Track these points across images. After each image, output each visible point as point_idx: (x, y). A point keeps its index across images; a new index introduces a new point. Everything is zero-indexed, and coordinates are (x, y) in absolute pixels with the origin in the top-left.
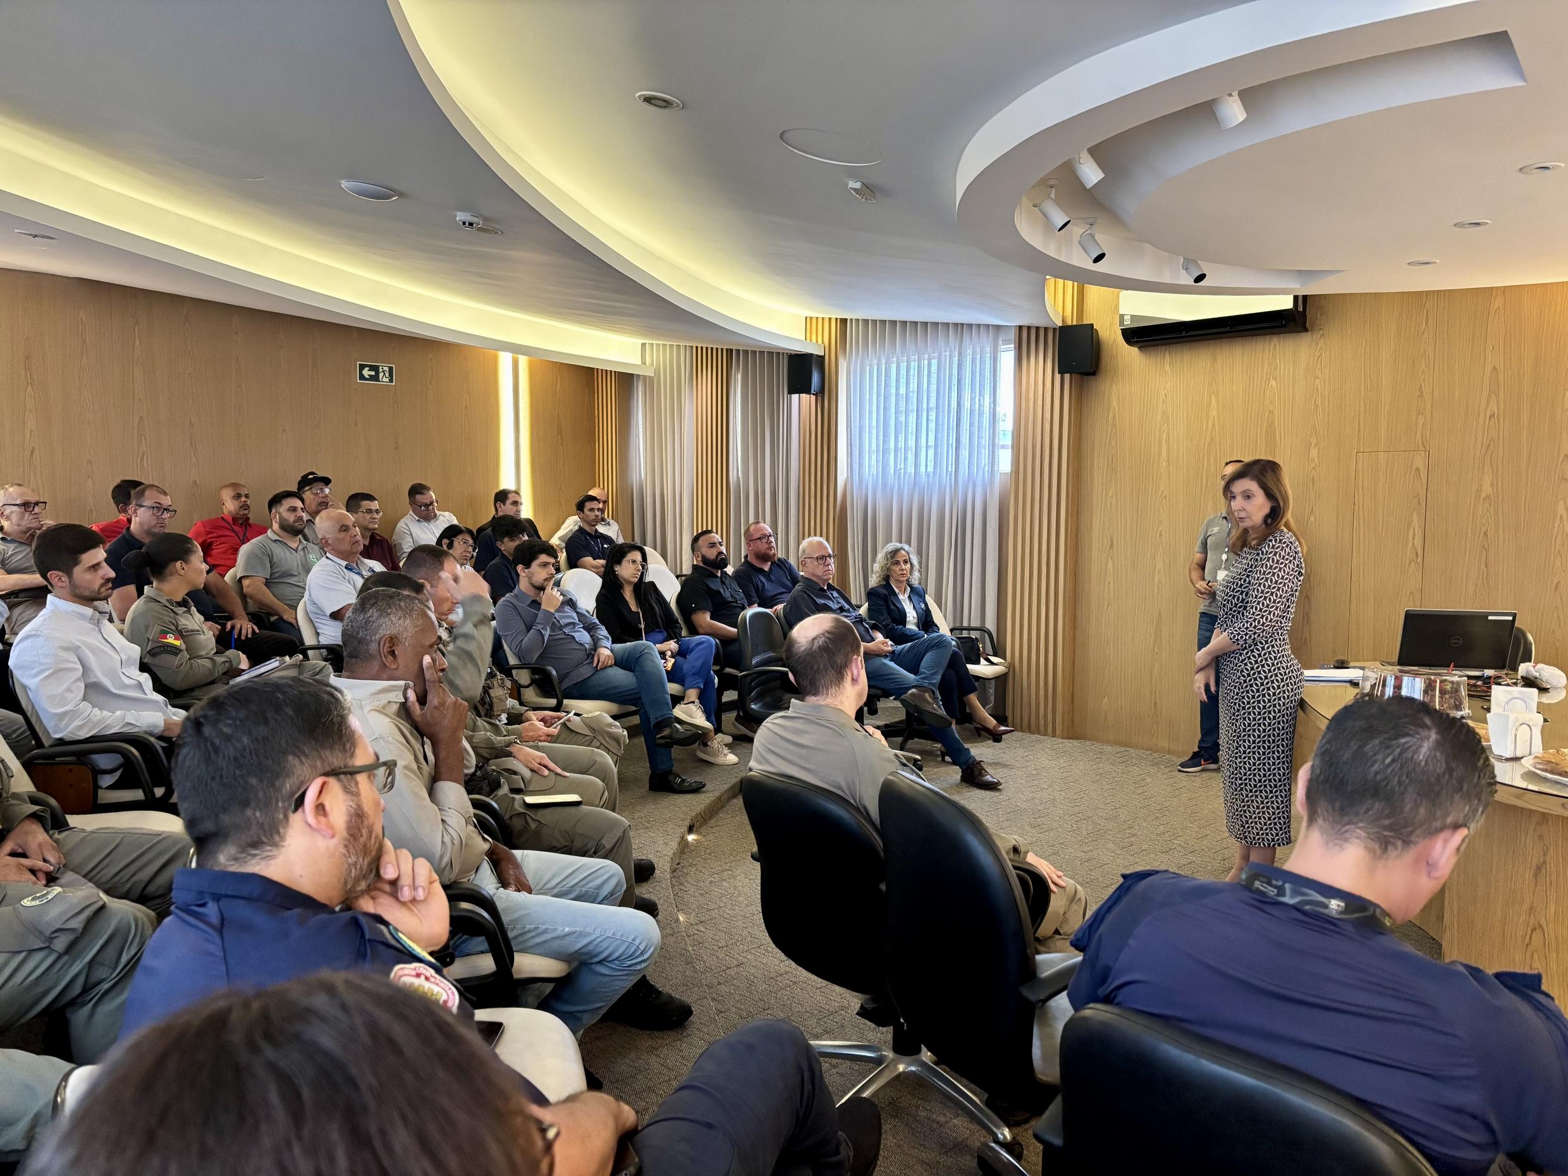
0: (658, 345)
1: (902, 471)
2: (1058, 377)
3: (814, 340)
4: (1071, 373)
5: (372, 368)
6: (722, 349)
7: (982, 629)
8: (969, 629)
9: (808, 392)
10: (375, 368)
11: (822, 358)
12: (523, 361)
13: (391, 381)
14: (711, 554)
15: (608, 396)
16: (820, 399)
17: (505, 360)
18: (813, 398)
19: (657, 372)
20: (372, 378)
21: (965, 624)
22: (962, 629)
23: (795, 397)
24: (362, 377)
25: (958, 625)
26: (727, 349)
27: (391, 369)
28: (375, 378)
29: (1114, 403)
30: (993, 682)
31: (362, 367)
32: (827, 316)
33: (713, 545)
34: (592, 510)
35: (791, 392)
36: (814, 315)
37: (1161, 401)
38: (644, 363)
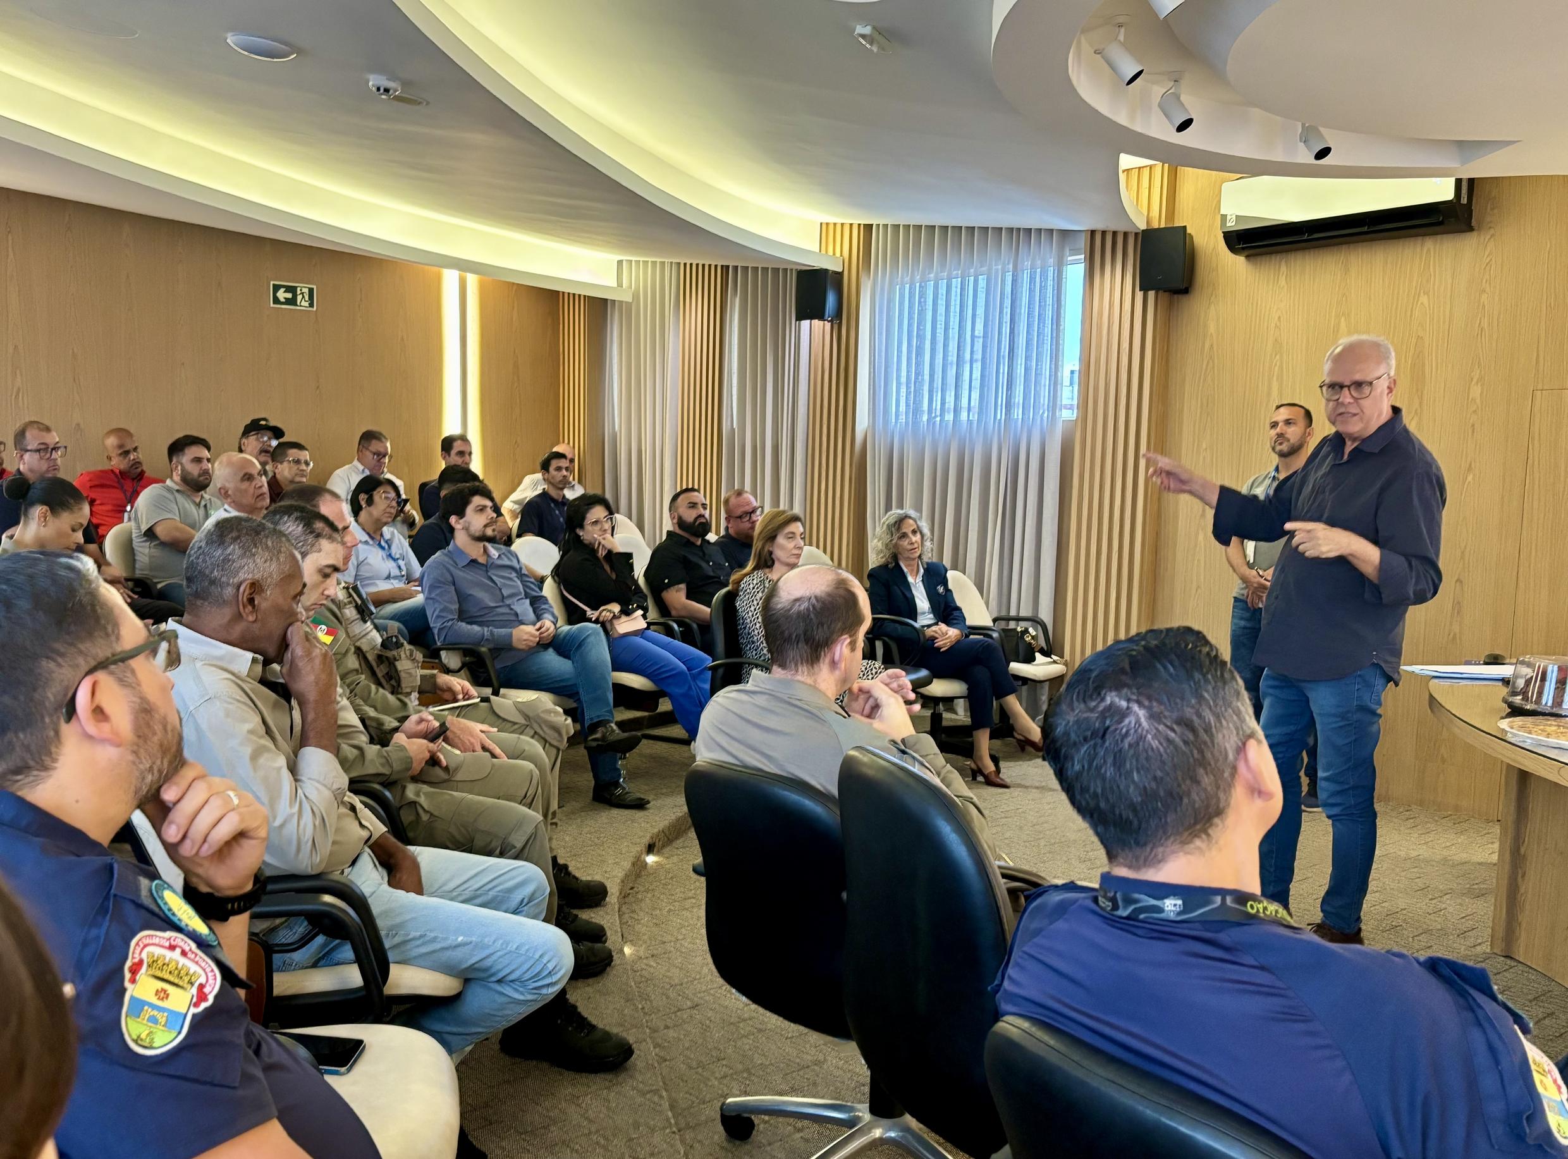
0: (638, 262)
1: (938, 419)
2: (1139, 295)
3: (831, 252)
4: (1157, 290)
5: (289, 289)
6: (716, 266)
7: (1035, 621)
8: (1018, 619)
9: (821, 317)
10: (292, 290)
11: (839, 275)
12: (472, 280)
13: (311, 305)
14: (689, 516)
15: (576, 326)
16: (836, 327)
17: (450, 279)
18: (828, 325)
19: (636, 296)
20: (288, 302)
21: (1013, 613)
22: (1008, 619)
23: (805, 323)
24: (276, 300)
25: (1003, 613)
26: (722, 266)
27: (311, 291)
28: (292, 301)
29: (1212, 328)
30: (1046, 686)
31: (276, 288)
32: (848, 221)
33: (693, 505)
34: (559, 469)
35: (800, 317)
36: (832, 219)
37: (1273, 325)
38: (620, 285)
